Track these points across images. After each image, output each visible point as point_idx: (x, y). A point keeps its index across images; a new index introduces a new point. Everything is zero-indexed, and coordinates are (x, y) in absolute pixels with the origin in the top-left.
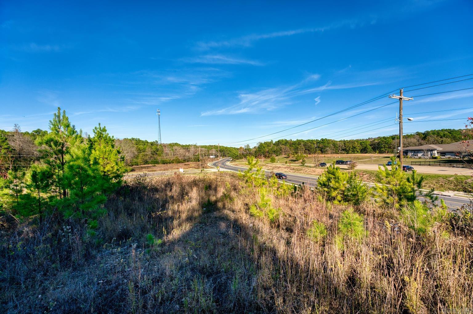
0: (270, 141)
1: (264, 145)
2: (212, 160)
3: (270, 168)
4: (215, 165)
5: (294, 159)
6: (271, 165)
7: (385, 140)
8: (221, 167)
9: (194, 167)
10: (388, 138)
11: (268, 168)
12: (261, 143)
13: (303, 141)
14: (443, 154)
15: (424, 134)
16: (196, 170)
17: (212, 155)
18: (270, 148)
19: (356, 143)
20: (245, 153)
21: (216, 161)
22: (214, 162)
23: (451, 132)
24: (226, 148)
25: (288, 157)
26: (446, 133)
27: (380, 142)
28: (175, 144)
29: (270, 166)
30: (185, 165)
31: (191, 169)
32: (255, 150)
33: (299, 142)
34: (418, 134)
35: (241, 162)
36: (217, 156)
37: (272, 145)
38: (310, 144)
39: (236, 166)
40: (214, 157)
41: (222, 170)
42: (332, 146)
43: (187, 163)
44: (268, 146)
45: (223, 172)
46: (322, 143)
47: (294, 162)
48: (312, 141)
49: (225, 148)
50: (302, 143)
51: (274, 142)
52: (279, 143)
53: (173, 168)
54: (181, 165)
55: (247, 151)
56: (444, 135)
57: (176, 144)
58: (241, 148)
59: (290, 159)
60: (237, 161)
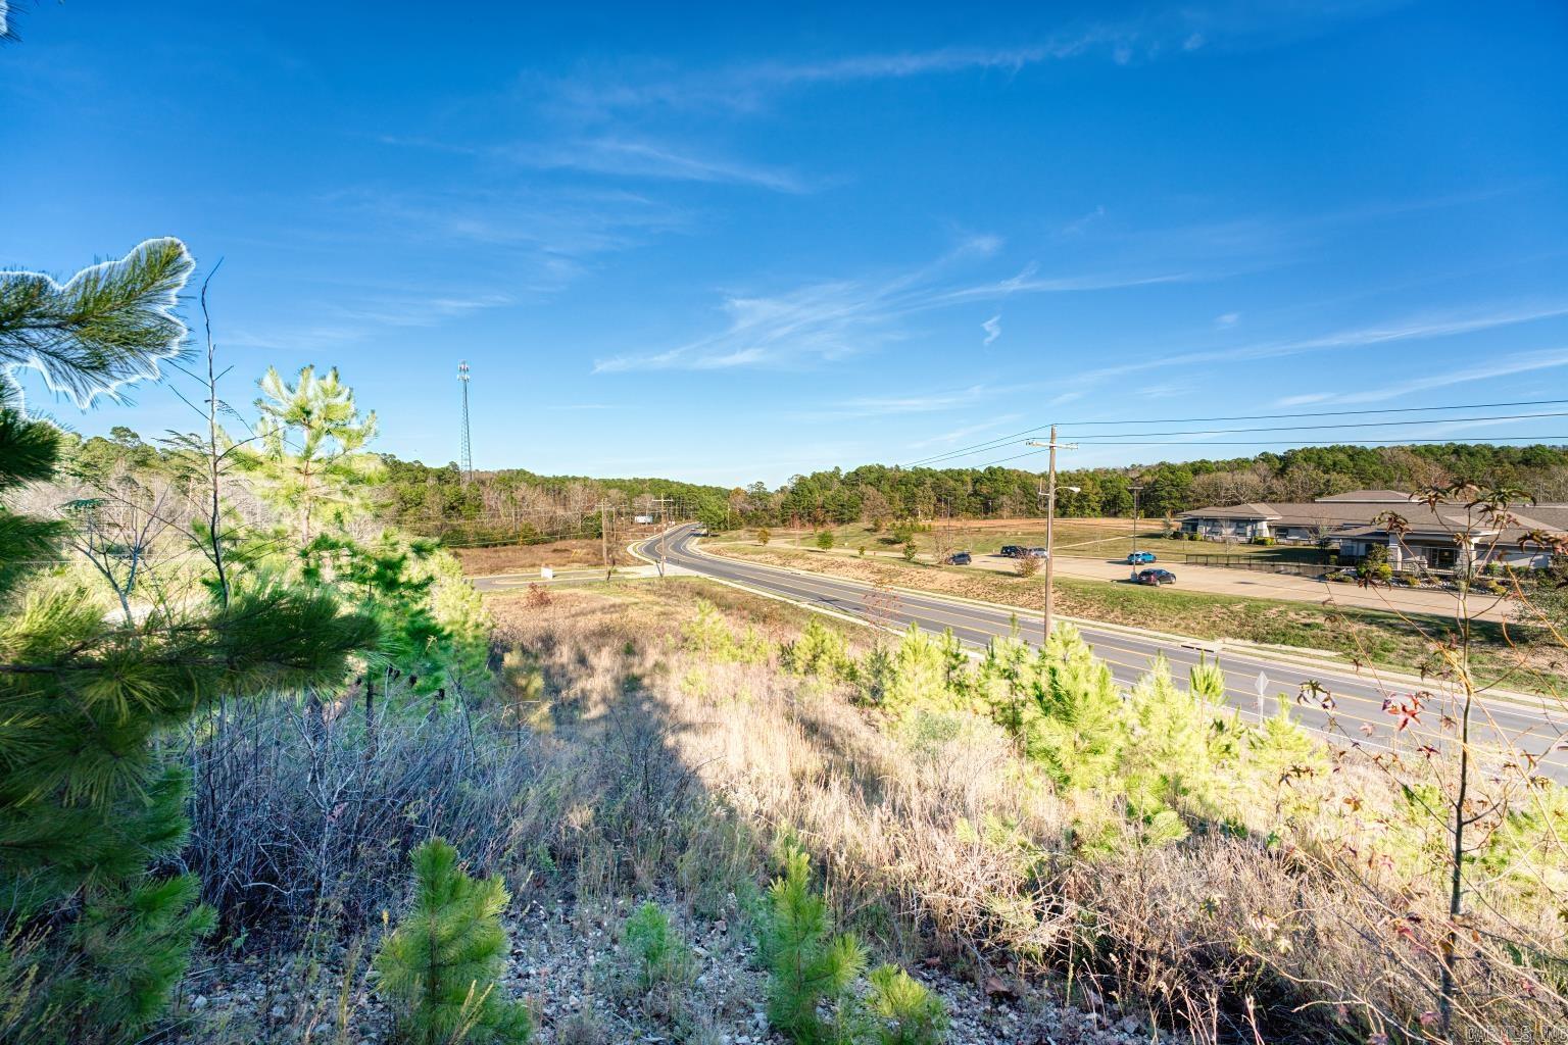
0: (832, 470)
1: (811, 485)
2: (644, 531)
3: (815, 564)
4: (650, 550)
5: (891, 537)
6: (820, 557)
7: (1171, 476)
8: (669, 560)
9: (587, 562)
10: (1180, 469)
11: (810, 567)
12: (802, 478)
13: (932, 474)
14: (1282, 530)
15: (1281, 459)
16: (592, 570)
17: (643, 514)
18: (828, 493)
19: (1090, 483)
20: (750, 508)
21: (656, 536)
22: (650, 539)
23: (1354, 454)
24: (690, 489)
25: (875, 531)
26: (1341, 456)
27: (1156, 481)
28: (518, 472)
29: (817, 561)
30: (555, 551)
31: (575, 565)
32: (781, 498)
33: (920, 477)
34: (1266, 458)
35: (736, 539)
36: (657, 518)
37: (837, 486)
38: (952, 483)
39: (717, 557)
40: (649, 520)
41: (671, 570)
42: (1017, 490)
43: (559, 545)
44: (824, 487)
45: (677, 578)
46: (989, 480)
47: (890, 547)
48: (960, 473)
49: (684, 490)
50: (929, 481)
51: (843, 473)
52: (857, 477)
53: (518, 563)
54: (540, 550)
55: (758, 503)
56: (1335, 464)
57: (521, 474)
58: (737, 491)
59: (881, 537)
60: (723, 535)
